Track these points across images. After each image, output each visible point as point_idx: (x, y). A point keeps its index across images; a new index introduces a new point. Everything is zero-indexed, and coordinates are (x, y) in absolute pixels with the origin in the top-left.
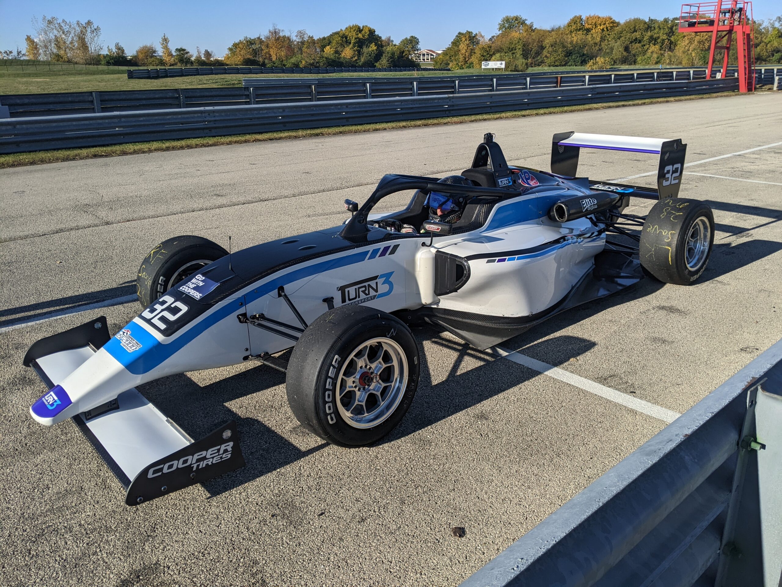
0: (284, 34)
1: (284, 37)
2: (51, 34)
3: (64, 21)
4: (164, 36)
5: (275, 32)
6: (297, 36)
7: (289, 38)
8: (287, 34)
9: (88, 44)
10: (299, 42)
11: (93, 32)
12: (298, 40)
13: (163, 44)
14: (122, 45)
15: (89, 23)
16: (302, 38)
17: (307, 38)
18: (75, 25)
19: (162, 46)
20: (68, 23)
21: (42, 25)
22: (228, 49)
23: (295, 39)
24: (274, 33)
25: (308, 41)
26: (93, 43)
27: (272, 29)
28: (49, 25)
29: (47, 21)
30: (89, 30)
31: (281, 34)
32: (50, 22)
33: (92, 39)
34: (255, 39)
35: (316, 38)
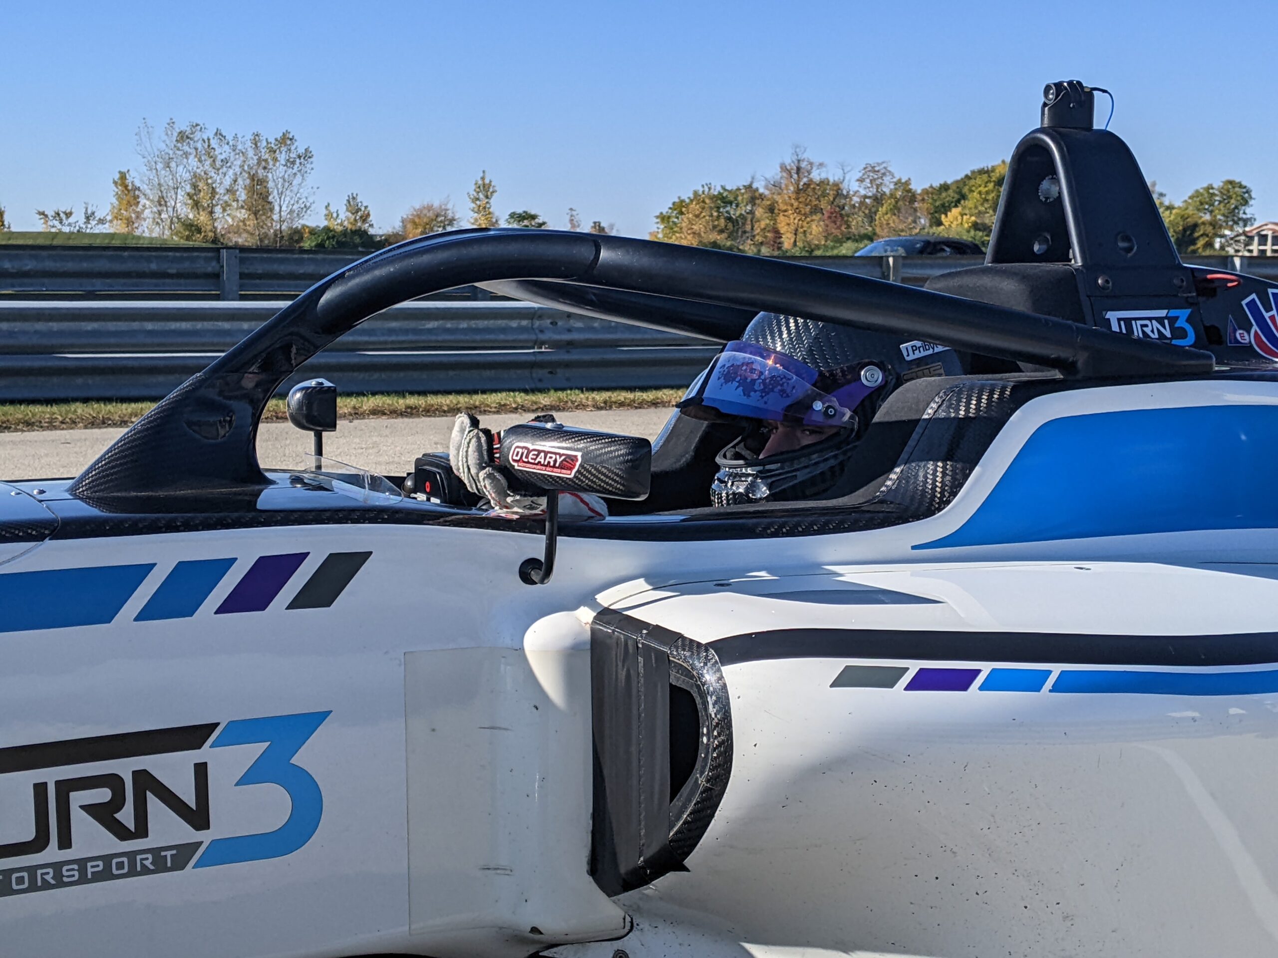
0: (823, 176)
1: (823, 183)
2: (181, 168)
3: (218, 133)
4: (483, 178)
5: (798, 169)
6: (861, 180)
7: (837, 186)
8: (832, 174)
9: (274, 197)
10: (865, 197)
11: (293, 163)
12: (863, 192)
13: (478, 199)
14: (364, 200)
15: (286, 140)
16: (878, 186)
17: (892, 186)
18: (249, 144)
19: (473, 205)
20: (230, 138)
21: (162, 142)
22: (657, 217)
23: (856, 188)
24: (794, 172)
25: (892, 195)
26: (288, 192)
27: (789, 160)
28: (179, 145)
29: (175, 134)
30: (282, 157)
31: (816, 175)
32: (183, 137)
33: (288, 182)
34: (739, 189)
35: (918, 187)
